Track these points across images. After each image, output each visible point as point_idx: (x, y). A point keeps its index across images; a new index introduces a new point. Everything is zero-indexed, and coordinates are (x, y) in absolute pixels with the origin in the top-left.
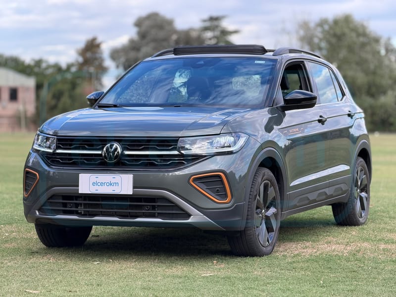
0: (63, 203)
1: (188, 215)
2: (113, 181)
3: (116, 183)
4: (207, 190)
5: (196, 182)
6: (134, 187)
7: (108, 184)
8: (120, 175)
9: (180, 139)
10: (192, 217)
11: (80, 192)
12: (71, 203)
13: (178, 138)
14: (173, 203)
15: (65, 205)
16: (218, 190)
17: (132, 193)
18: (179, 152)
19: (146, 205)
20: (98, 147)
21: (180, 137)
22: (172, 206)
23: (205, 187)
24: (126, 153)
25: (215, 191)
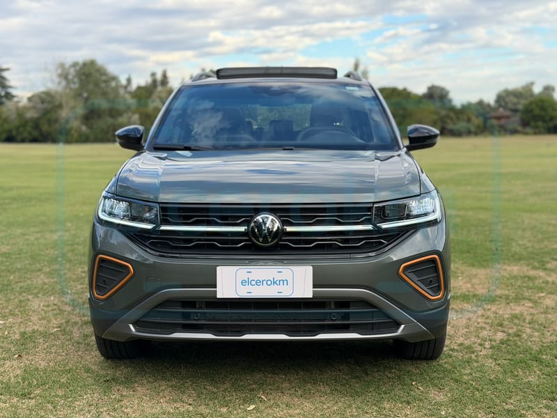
0: (183, 313)
1: (399, 325)
2: (278, 277)
3: (283, 281)
4: (419, 283)
5: (406, 273)
6: (314, 286)
8: (290, 267)
9: (375, 205)
10: (403, 326)
11: (219, 296)
12: (199, 312)
13: (371, 205)
14: (376, 308)
15: (186, 316)
16: (431, 281)
17: (311, 296)
18: (375, 225)
19: (332, 313)
20: (239, 221)
21: (374, 203)
22: (373, 312)
23: (416, 279)
24: (289, 229)
25: (428, 283)
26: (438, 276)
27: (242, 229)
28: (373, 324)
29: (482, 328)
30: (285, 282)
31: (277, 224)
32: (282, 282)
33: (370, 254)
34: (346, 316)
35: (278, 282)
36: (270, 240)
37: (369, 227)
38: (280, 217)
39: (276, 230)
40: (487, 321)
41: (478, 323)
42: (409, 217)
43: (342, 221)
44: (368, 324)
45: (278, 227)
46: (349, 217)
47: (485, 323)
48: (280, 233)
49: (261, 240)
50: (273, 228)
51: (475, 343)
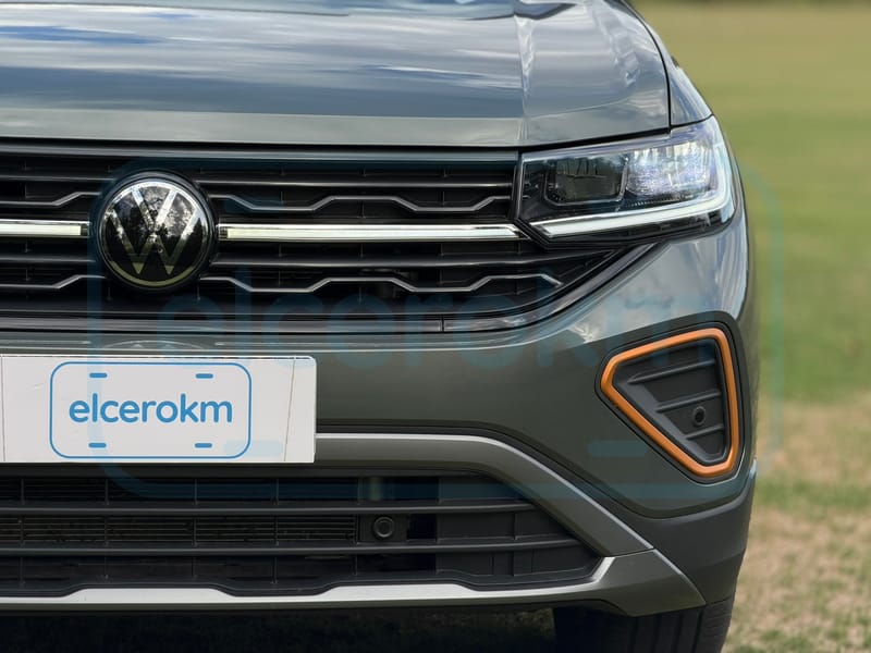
1: (595, 558)
2: (198, 392)
4: (663, 420)
5: (624, 386)
6: (323, 425)
7: (167, 412)
8: (242, 361)
9: (528, 159)
10: (608, 562)
13: (512, 157)
16: (700, 416)
17: (310, 460)
18: (522, 225)
19: (377, 516)
20: (58, 203)
21: (522, 150)
22: (513, 513)
23: (653, 407)
24: (237, 231)
25: (689, 420)
26: (723, 400)
27: (72, 229)
28: (511, 553)
29: (835, 586)
30: (221, 409)
31: (195, 216)
32: (210, 410)
33: (507, 321)
34: (424, 527)
35: (197, 411)
36: (169, 269)
37: (507, 231)
38: (204, 190)
39: (191, 237)
40: (848, 564)
41: (821, 571)
42: (631, 201)
43: (415, 208)
44: (494, 553)
45: (198, 227)
46: (439, 196)
47: (841, 570)
48: (205, 246)
49: (139, 267)
50: (179, 228)
51: (815, 631)
